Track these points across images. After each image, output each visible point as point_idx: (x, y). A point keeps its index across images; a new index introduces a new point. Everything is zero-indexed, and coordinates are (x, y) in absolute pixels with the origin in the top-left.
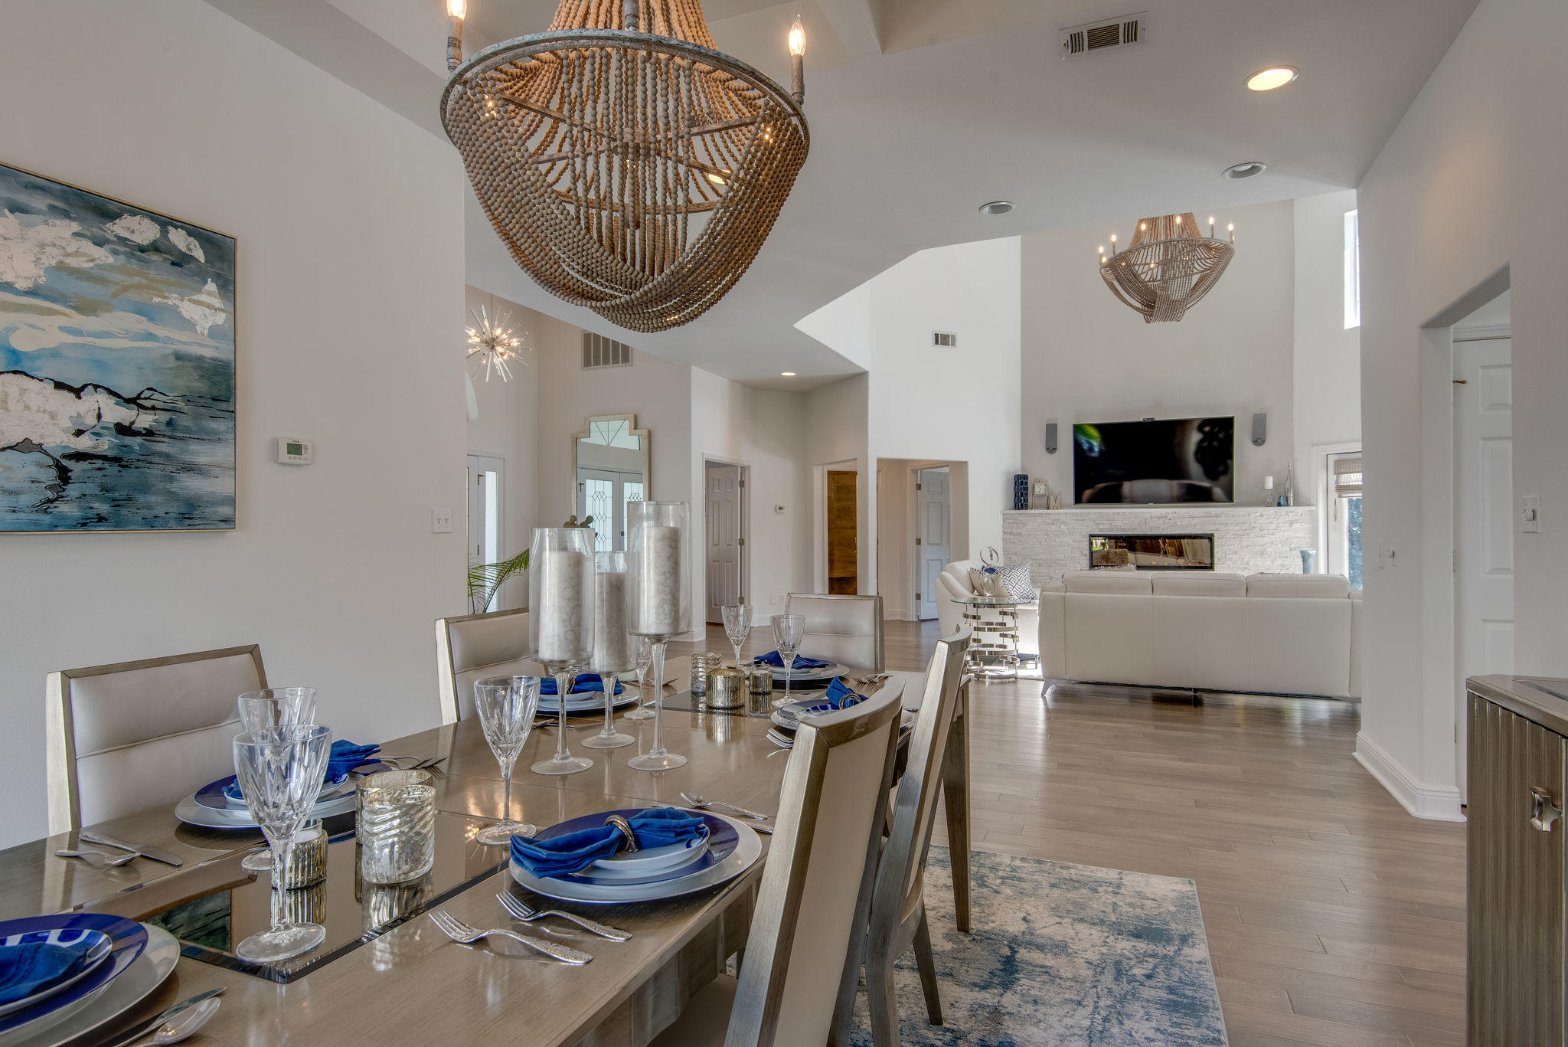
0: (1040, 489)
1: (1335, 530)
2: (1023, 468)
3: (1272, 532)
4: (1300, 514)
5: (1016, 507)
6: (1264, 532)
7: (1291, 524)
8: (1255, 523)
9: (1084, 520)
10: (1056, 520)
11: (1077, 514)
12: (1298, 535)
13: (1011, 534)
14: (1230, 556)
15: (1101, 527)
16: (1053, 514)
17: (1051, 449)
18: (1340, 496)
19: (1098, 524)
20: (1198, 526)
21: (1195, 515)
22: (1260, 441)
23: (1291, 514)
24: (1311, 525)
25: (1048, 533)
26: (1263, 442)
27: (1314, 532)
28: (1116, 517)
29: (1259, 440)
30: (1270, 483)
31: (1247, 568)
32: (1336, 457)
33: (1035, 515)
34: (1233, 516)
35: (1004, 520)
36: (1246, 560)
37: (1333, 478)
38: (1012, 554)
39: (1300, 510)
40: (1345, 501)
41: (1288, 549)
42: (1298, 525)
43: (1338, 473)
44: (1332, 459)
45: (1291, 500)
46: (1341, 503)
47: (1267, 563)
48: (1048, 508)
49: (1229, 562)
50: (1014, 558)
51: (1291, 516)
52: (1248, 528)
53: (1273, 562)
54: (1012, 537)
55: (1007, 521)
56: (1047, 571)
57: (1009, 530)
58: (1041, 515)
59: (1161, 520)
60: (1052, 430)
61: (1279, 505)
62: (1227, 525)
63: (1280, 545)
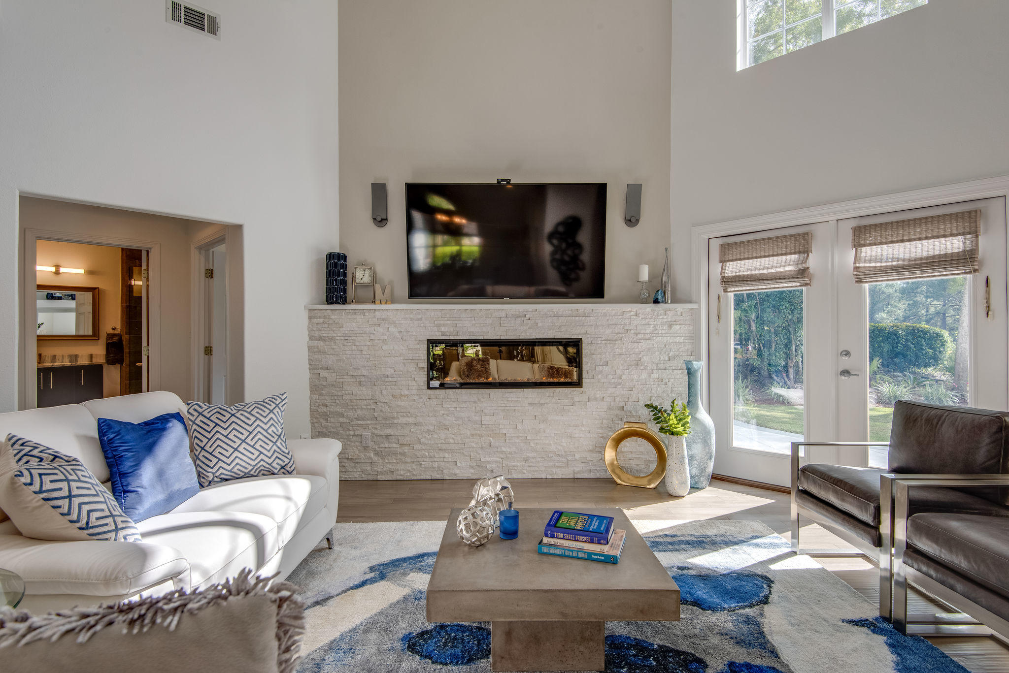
0: (362, 276)
1: (718, 333)
2: (341, 246)
3: (648, 336)
4: (679, 313)
5: (330, 301)
6: (640, 336)
7: (670, 326)
8: (630, 324)
9: (420, 319)
10: (384, 320)
11: (411, 311)
12: (677, 339)
13: (320, 339)
14: (601, 368)
15: (443, 329)
16: (379, 310)
17: (381, 221)
18: (725, 291)
19: (438, 326)
20: (563, 329)
21: (560, 313)
22: (633, 220)
23: (670, 314)
24: (691, 328)
25: (372, 338)
26: (638, 221)
27: (696, 336)
28: (463, 315)
29: (631, 220)
30: (645, 274)
31: (619, 384)
32: (721, 241)
33: (355, 312)
34: (605, 315)
35: (310, 318)
36: (619, 372)
37: (716, 268)
38: (322, 368)
39: (680, 307)
40: (731, 295)
41: (666, 359)
42: (677, 327)
43: (723, 261)
44: (715, 245)
45: (669, 294)
46: (727, 298)
47: (643, 377)
48: (374, 302)
49: (600, 376)
50: (324, 374)
51: (670, 317)
52: (621, 331)
53: (649, 375)
54: (321, 343)
55: (315, 321)
56: (370, 393)
57: (317, 334)
58: (363, 312)
59: (519, 321)
60: (379, 191)
61: (656, 301)
62: (597, 326)
63: (657, 353)
